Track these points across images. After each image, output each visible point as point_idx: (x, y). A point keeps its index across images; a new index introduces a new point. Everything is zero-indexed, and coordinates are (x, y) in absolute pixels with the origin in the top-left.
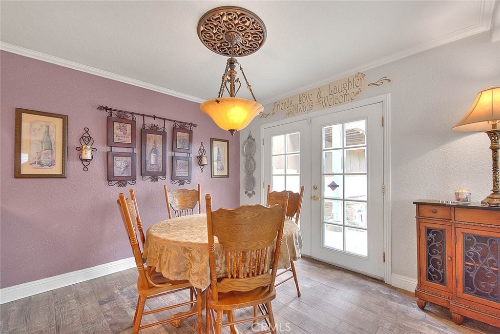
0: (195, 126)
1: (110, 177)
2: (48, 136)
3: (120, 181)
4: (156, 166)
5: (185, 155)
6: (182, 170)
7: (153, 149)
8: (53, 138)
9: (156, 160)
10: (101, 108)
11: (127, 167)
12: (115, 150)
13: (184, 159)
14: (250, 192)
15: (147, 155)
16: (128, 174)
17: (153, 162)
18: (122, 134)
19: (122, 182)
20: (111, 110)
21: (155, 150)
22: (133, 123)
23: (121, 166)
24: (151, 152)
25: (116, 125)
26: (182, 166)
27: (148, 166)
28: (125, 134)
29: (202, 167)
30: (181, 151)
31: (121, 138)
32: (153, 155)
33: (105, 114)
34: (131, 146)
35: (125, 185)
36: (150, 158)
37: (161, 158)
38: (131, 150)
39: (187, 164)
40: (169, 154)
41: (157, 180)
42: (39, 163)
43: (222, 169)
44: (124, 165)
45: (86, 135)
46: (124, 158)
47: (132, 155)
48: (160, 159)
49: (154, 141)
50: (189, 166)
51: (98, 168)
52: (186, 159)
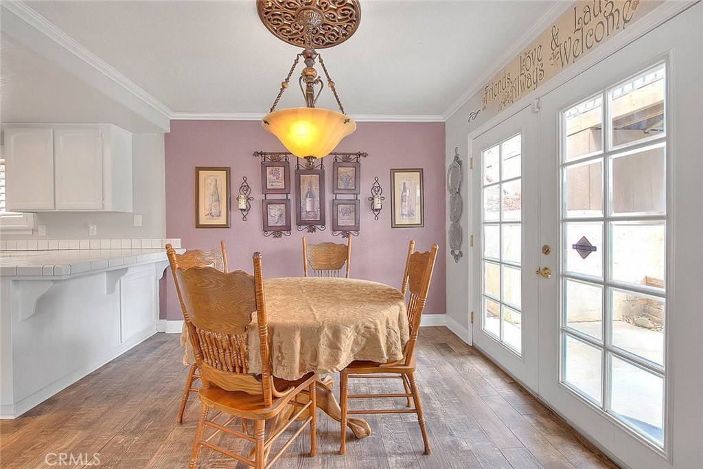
0: (365, 155)
1: (266, 228)
2: (217, 189)
3: (275, 231)
4: (312, 214)
5: (352, 197)
6: (346, 217)
7: (308, 192)
8: (219, 190)
9: (313, 206)
10: (256, 154)
11: (281, 215)
12: (269, 197)
13: (349, 202)
14: (457, 252)
15: (302, 200)
16: (282, 223)
17: (308, 209)
18: (276, 179)
19: (278, 232)
20: (265, 154)
21: (310, 194)
22: (286, 165)
23: (275, 214)
24: (307, 197)
25: (269, 169)
26: (346, 213)
27: (303, 214)
28: (278, 179)
29: (376, 213)
30: (344, 192)
31: (274, 184)
32: (308, 200)
33: (260, 159)
34: (285, 191)
35: (280, 236)
36: (305, 204)
37: (318, 203)
38: (284, 197)
39: (352, 209)
40: (329, 197)
41: (314, 230)
42: (211, 214)
43: (411, 214)
44: (278, 213)
45: (245, 184)
46: (278, 206)
47: (286, 202)
48: (317, 205)
49: (310, 182)
50: (356, 211)
51: (255, 216)
52: (352, 202)
